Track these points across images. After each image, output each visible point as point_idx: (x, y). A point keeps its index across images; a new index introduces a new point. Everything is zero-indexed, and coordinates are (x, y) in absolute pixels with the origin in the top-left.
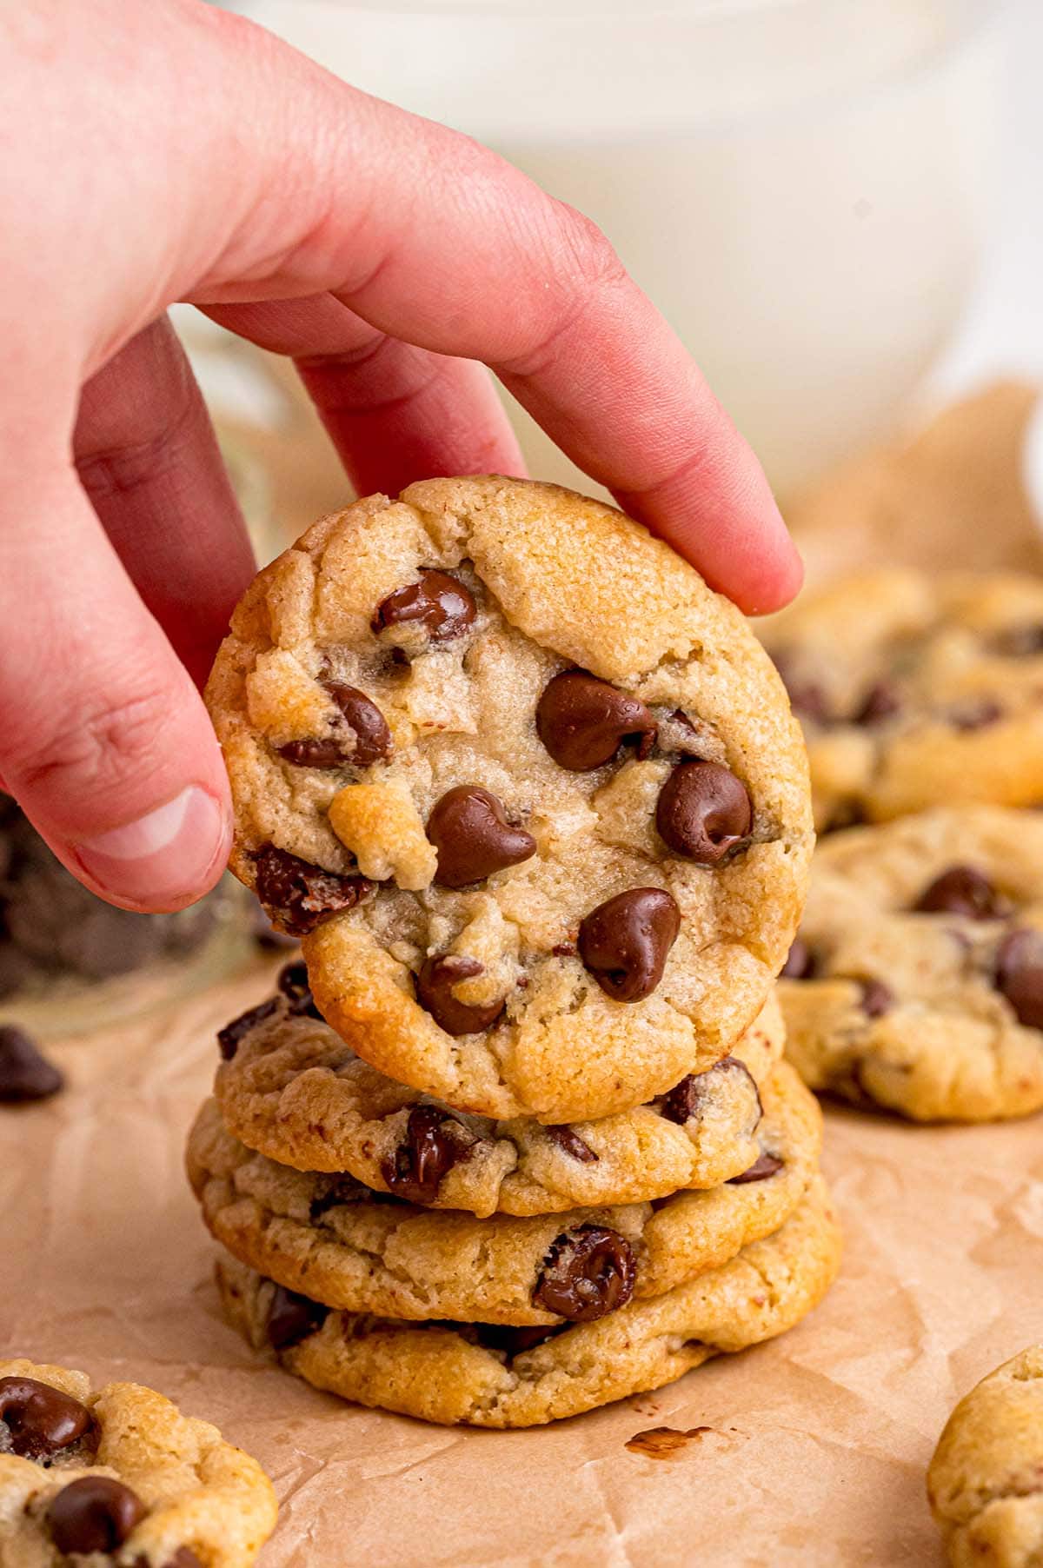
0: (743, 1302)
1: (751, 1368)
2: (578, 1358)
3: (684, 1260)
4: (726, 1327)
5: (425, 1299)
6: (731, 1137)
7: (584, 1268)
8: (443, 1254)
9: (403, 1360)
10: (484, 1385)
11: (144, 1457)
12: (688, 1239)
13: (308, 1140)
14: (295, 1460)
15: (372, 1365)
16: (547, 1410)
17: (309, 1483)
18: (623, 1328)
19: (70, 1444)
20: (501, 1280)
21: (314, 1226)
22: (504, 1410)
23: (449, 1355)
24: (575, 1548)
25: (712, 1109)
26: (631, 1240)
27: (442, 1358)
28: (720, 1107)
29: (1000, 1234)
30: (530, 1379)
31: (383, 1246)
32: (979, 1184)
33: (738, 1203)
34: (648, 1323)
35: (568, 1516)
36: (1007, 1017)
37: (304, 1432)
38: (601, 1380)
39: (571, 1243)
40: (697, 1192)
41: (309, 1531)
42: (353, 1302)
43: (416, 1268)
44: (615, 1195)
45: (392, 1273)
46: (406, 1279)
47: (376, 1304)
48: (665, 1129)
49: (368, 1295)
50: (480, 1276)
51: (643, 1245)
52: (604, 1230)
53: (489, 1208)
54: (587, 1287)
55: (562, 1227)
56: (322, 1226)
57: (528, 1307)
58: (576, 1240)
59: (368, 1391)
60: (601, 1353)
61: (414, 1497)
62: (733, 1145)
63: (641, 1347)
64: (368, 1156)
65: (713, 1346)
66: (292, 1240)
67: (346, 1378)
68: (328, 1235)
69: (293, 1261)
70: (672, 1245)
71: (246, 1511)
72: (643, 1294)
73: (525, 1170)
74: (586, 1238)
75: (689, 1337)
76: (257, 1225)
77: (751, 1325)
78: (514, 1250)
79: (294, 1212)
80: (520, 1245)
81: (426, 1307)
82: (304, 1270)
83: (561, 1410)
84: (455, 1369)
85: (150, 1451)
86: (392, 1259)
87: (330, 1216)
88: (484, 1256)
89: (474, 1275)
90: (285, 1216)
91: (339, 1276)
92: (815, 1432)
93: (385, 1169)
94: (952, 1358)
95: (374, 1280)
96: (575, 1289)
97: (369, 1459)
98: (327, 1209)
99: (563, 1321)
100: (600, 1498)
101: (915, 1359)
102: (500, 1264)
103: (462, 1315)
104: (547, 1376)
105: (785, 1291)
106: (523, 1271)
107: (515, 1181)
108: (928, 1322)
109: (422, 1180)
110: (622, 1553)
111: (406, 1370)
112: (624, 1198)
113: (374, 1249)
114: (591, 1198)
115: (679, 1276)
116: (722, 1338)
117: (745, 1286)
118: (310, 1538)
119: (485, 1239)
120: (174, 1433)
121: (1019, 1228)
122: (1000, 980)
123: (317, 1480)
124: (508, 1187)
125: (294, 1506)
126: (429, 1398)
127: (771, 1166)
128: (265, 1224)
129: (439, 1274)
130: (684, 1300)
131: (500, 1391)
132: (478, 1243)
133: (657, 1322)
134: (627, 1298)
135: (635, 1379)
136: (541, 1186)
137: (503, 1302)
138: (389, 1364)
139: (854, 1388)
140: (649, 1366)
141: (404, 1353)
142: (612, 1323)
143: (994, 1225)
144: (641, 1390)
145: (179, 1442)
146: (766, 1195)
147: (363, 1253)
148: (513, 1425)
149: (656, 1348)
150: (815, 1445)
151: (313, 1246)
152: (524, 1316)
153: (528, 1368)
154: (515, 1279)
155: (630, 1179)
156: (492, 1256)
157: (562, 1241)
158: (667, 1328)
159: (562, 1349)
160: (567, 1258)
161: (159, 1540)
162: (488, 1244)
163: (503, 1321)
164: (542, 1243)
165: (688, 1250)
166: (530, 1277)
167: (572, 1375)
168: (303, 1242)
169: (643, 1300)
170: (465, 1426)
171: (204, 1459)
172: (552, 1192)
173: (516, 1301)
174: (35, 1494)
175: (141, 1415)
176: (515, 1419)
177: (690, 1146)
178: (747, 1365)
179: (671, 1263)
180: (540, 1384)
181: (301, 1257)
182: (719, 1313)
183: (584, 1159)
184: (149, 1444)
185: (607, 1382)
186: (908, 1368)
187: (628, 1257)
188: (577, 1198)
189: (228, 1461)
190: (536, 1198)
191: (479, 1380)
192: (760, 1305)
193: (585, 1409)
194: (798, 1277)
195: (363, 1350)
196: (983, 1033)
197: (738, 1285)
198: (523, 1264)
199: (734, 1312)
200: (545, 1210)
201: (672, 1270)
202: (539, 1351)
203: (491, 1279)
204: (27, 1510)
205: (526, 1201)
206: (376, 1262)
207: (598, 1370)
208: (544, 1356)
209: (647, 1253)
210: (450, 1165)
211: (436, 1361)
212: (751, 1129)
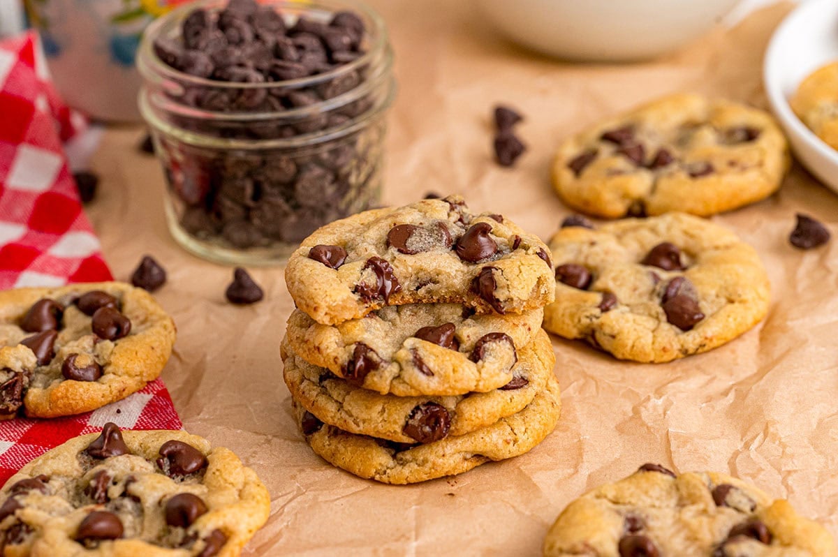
0: (500, 441)
1: (504, 468)
2: (422, 458)
3: (471, 422)
4: (491, 451)
5: (358, 426)
6: (497, 371)
7: (426, 421)
8: (367, 408)
9: (349, 449)
10: (380, 464)
11: (219, 484)
12: (474, 414)
13: (313, 352)
14: (295, 488)
15: (337, 449)
16: (406, 479)
17: (295, 500)
18: (443, 448)
19: (194, 472)
20: (390, 422)
21: (320, 386)
22: (388, 477)
23: (368, 449)
24: (394, 546)
25: (491, 358)
26: (449, 411)
27: (365, 451)
28: (495, 357)
29: (631, 418)
30: (402, 464)
31: (344, 400)
32: (630, 394)
33: (500, 400)
34: (455, 446)
35: (398, 530)
36: (664, 318)
37: (303, 475)
38: (430, 469)
39: (421, 410)
40: (479, 393)
41: (288, 522)
42: (330, 422)
43: (355, 412)
44: (440, 392)
45: (346, 412)
46: (351, 416)
47: (338, 423)
48: (467, 365)
49: (336, 420)
50: (381, 419)
51: (455, 413)
52: (438, 405)
53: (385, 391)
54: (427, 429)
55: (418, 402)
56: (323, 387)
57: (400, 435)
58: (423, 409)
59: (334, 460)
60: (432, 458)
61: (336, 512)
62: (498, 375)
63: (451, 456)
64: (336, 363)
65: (487, 457)
66: (310, 391)
67: (326, 452)
68: (324, 392)
69: (309, 401)
70: (466, 415)
71: (250, 515)
72: (453, 434)
73: (402, 377)
74: (428, 409)
75: (475, 453)
76: (298, 382)
77: (504, 451)
78: (396, 410)
79: (313, 379)
80: (399, 408)
81: (358, 429)
82: (313, 405)
83: (412, 480)
84: (370, 456)
85: (222, 482)
86: (346, 406)
87: (325, 383)
88: (383, 410)
89: (378, 418)
90: (309, 380)
91: (325, 410)
92: (516, 505)
93: (343, 369)
94: (589, 475)
95: (339, 414)
96: (421, 429)
97: (325, 492)
98: (325, 380)
99: (416, 442)
100: (414, 524)
101: (574, 474)
102: (390, 415)
103: (372, 434)
104: (408, 464)
105: (522, 437)
106: (399, 419)
107: (397, 381)
108: (585, 457)
109: (356, 375)
110: (413, 551)
111: (349, 453)
112: (444, 394)
113: (340, 400)
114: (429, 392)
115: (469, 429)
116: (491, 455)
117: (503, 434)
118: (287, 526)
119: (385, 403)
120: (234, 474)
121: (640, 418)
122: (665, 300)
123: (299, 499)
124: (394, 383)
125: (286, 510)
126: (358, 467)
127: (520, 383)
128: (302, 381)
129: (364, 416)
130: (473, 438)
131: (388, 468)
132: (382, 404)
133: (459, 446)
134: (445, 435)
135: (446, 470)
136: (408, 384)
137: (389, 431)
138: (343, 449)
139: (540, 485)
140: (453, 465)
141: (350, 446)
142: (439, 445)
143: (631, 414)
144: (449, 474)
145: (235, 479)
146: (515, 397)
147: (336, 401)
148: (392, 483)
149: (458, 457)
150: (513, 511)
151: (317, 395)
152: (398, 438)
153: (401, 459)
154: (395, 422)
155: (446, 385)
156: (387, 411)
157: (417, 408)
158: (464, 449)
159: (415, 453)
160: (419, 416)
161: (205, 526)
162: (386, 406)
163: (389, 439)
164: (408, 408)
165: (473, 418)
166: (402, 422)
167: (419, 465)
168: (314, 393)
169: (454, 436)
170: (372, 480)
171: (244, 487)
172: (412, 387)
173: (395, 432)
174: (165, 496)
175: (222, 464)
176: (392, 481)
177: (477, 374)
178: (502, 467)
179: (465, 423)
180: (405, 468)
181: (312, 399)
182: (488, 445)
183: (427, 374)
184: (222, 478)
185: (433, 470)
186: (569, 478)
187: (446, 418)
188: (422, 391)
189: (252, 490)
190: (405, 390)
191: (379, 462)
192: (508, 443)
193: (423, 480)
194: (529, 431)
195: (334, 442)
196: (651, 324)
197: (500, 434)
198: (399, 416)
199: (496, 445)
200: (409, 394)
201: (465, 426)
202: (406, 453)
203: (385, 421)
204: (160, 503)
205: (400, 390)
206: (340, 406)
207: (429, 465)
208: (408, 456)
209: (456, 417)
210: (369, 371)
211: (362, 451)
212: (509, 368)
